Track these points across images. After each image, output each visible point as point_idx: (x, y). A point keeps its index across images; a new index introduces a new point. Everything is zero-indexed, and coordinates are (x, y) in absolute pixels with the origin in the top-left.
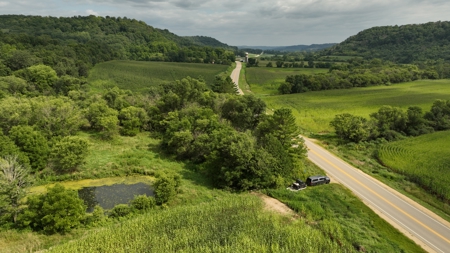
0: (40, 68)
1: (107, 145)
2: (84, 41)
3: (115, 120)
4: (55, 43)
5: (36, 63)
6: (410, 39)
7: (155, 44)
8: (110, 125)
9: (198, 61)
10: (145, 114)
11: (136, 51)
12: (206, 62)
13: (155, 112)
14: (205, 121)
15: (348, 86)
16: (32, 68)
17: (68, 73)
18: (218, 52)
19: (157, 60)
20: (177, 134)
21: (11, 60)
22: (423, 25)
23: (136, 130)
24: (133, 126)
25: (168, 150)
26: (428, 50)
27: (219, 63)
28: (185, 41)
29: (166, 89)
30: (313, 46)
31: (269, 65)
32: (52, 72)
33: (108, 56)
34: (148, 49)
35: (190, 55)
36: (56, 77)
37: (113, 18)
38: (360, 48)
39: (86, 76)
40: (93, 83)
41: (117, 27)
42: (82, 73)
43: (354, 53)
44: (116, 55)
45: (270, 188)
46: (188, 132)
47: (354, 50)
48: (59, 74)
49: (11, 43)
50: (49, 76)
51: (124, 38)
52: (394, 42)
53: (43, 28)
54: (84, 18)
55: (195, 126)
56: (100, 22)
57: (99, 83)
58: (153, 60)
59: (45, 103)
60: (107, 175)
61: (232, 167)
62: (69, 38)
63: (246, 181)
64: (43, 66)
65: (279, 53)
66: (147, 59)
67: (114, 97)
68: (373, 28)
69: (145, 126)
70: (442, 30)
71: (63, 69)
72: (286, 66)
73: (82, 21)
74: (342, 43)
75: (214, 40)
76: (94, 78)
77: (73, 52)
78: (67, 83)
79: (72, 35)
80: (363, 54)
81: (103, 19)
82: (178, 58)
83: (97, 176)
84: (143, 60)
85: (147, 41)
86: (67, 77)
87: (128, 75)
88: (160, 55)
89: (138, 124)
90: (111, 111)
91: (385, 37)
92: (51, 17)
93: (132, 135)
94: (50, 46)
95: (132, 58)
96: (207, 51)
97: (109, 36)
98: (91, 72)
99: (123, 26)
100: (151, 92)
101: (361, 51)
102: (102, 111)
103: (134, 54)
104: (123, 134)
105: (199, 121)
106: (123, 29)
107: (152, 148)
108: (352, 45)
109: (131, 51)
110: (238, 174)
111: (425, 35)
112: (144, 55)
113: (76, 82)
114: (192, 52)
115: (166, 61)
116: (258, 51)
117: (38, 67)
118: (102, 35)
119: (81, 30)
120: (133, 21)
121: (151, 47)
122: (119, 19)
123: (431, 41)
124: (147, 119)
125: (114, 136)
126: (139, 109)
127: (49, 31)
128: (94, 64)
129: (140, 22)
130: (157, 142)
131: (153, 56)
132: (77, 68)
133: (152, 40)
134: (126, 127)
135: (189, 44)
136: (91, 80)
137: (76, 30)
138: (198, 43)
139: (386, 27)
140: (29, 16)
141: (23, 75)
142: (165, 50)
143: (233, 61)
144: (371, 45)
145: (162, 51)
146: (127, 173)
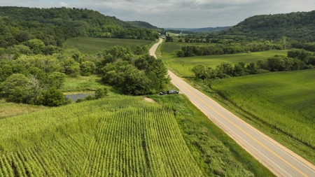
0: (35, 41)
1: (74, 80)
2: (59, 25)
3: (78, 67)
4: (42, 26)
5: (33, 38)
6: (278, 24)
7: (105, 26)
8: (76, 70)
9: (133, 38)
10: (94, 65)
11: (93, 31)
12: (138, 38)
13: (100, 64)
14: (124, 67)
15: (221, 53)
16: (30, 41)
17: (51, 44)
18: (148, 32)
19: (106, 37)
20: (109, 72)
21: (18, 36)
22: (287, 14)
23: (89, 73)
24: (88, 71)
25: (105, 81)
26: (288, 31)
27: (147, 39)
28: (127, 25)
29: (107, 52)
30: (218, 28)
31: (180, 41)
32: (42, 43)
33: (74, 34)
34: (101, 30)
35: (128, 34)
36: (44, 46)
37: (78, 9)
38: (245, 30)
39: (61, 46)
40: (65, 50)
41: (81, 15)
42: (59, 44)
43: (241, 33)
44: (79, 34)
45: (149, 94)
46: (114, 71)
47: (241, 31)
48: (46, 45)
49: (16, 26)
50: (40, 46)
51: (85, 22)
52: (267, 26)
53: (31, 16)
54: (58, 9)
55: (118, 69)
56: (69, 12)
57: (69, 50)
58: (104, 37)
59: (42, 58)
60: (74, 91)
61: (131, 85)
62: (49, 22)
63: (137, 91)
64: (37, 40)
65: (192, 33)
66: (100, 37)
67: (78, 56)
68: (255, 16)
69: (94, 72)
70: (299, 18)
71: (48, 42)
72: (191, 41)
73: (57, 11)
74: (234, 27)
75: (148, 23)
76: (66, 48)
77: (53, 32)
78: (51, 49)
79: (50, 20)
80: (246, 34)
81: (71, 10)
82: (120, 36)
83: (69, 91)
84: (98, 37)
85: (101, 24)
86: (51, 46)
87: (87, 46)
88: (109, 34)
89: (90, 70)
90: (76, 63)
91: (262, 22)
92: (36, 8)
93: (87, 76)
94: (39, 28)
95: (90, 36)
96: (140, 31)
97: (75, 21)
98: (64, 44)
99: (84, 14)
100: (99, 55)
101: (245, 32)
102: (72, 63)
103: (92, 33)
104: (83, 75)
105: (121, 67)
106: (84, 17)
107: (97, 81)
108: (240, 28)
109: (90, 31)
110: (134, 88)
111: (288, 21)
112: (98, 34)
113: (56, 49)
114: (130, 32)
115: (112, 37)
116: (178, 32)
117: (34, 40)
118: (70, 20)
119: (56, 17)
120: (91, 11)
121: (103, 28)
122: (81, 10)
123: (291, 25)
124: (95, 67)
125: (78, 76)
126: (91, 62)
127: (35, 17)
128: (66, 39)
129: (96, 12)
130: (100, 78)
131: (104, 34)
132: (56, 42)
133: (104, 24)
134: (84, 72)
135: (129, 27)
136: (64, 48)
137: (53, 17)
138: (136, 26)
139: (264, 16)
140: (21, 8)
141: (26, 45)
142: (112, 30)
143: (157, 38)
144: (252, 28)
145: (110, 31)
146: (84, 90)
